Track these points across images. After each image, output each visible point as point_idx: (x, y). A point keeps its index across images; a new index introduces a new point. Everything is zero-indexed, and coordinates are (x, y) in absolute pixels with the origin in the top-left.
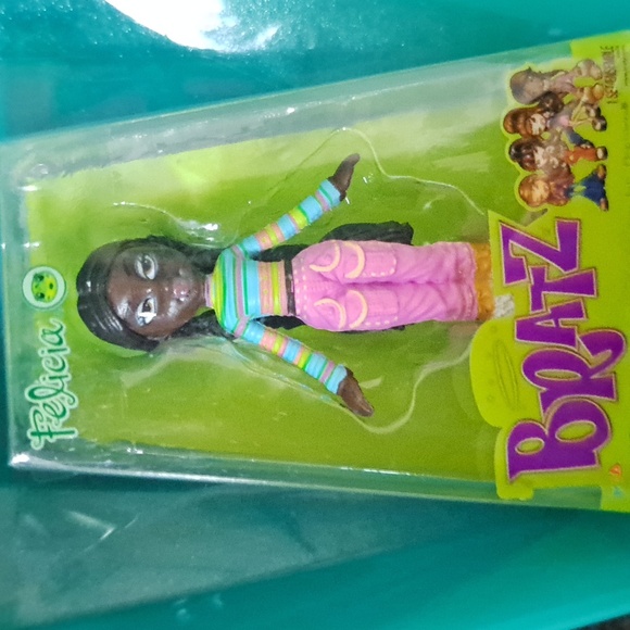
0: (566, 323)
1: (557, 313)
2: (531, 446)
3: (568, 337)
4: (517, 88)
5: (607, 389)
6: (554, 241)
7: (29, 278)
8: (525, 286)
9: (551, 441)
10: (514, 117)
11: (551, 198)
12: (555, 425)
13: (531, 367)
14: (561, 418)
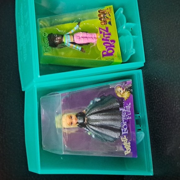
0: (108, 39)
1: (107, 38)
2: (105, 53)
3: (108, 40)
4: (99, 12)
5: (114, 46)
6: (105, 29)
7: (43, 33)
8: (102, 34)
9: (107, 52)
10: (99, 15)
11: (104, 24)
12: (107, 51)
13: (104, 44)
14: (108, 50)
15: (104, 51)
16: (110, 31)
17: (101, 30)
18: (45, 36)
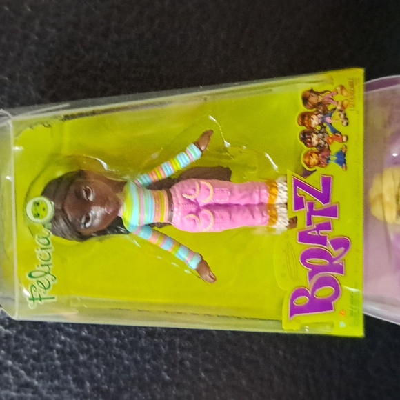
15: (299, 293)
16: (335, 197)
17: (301, 192)
18: (37, 215)
